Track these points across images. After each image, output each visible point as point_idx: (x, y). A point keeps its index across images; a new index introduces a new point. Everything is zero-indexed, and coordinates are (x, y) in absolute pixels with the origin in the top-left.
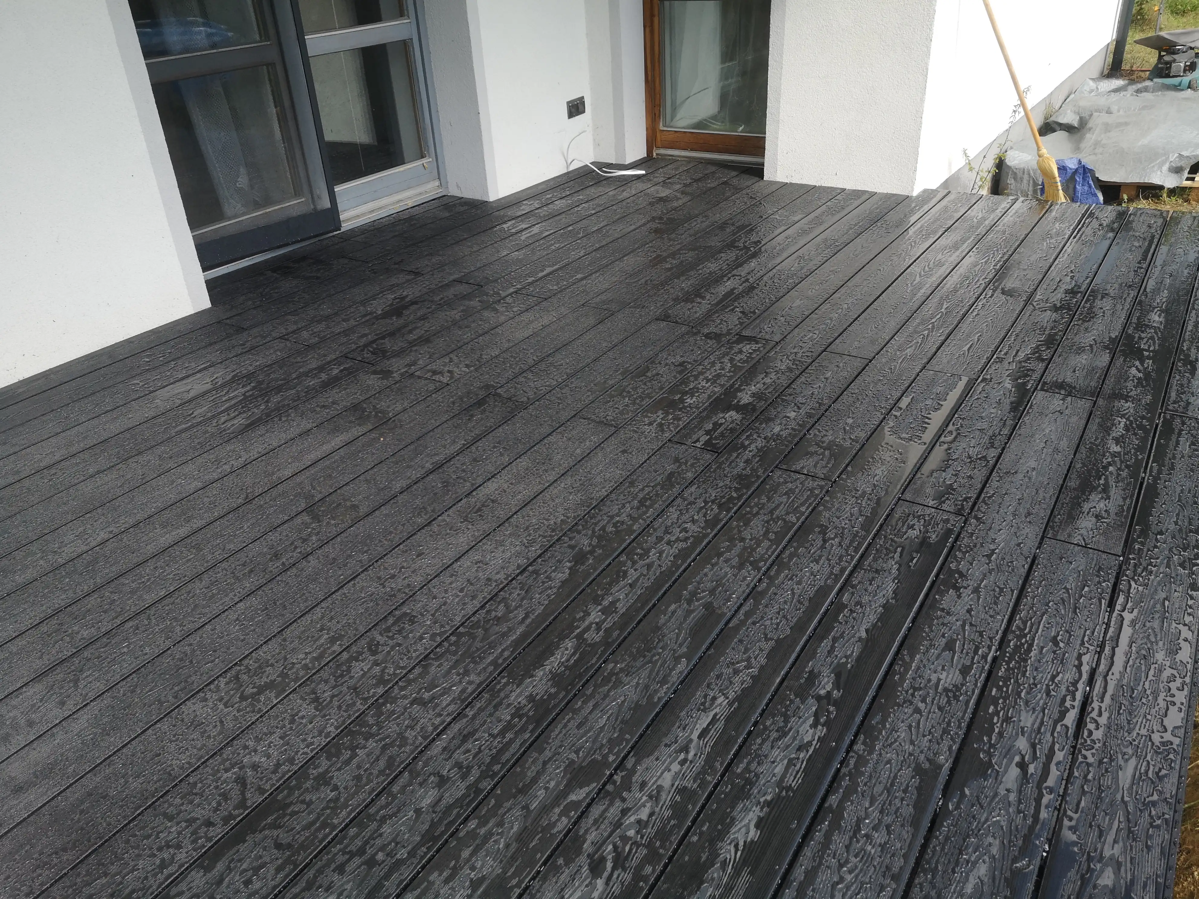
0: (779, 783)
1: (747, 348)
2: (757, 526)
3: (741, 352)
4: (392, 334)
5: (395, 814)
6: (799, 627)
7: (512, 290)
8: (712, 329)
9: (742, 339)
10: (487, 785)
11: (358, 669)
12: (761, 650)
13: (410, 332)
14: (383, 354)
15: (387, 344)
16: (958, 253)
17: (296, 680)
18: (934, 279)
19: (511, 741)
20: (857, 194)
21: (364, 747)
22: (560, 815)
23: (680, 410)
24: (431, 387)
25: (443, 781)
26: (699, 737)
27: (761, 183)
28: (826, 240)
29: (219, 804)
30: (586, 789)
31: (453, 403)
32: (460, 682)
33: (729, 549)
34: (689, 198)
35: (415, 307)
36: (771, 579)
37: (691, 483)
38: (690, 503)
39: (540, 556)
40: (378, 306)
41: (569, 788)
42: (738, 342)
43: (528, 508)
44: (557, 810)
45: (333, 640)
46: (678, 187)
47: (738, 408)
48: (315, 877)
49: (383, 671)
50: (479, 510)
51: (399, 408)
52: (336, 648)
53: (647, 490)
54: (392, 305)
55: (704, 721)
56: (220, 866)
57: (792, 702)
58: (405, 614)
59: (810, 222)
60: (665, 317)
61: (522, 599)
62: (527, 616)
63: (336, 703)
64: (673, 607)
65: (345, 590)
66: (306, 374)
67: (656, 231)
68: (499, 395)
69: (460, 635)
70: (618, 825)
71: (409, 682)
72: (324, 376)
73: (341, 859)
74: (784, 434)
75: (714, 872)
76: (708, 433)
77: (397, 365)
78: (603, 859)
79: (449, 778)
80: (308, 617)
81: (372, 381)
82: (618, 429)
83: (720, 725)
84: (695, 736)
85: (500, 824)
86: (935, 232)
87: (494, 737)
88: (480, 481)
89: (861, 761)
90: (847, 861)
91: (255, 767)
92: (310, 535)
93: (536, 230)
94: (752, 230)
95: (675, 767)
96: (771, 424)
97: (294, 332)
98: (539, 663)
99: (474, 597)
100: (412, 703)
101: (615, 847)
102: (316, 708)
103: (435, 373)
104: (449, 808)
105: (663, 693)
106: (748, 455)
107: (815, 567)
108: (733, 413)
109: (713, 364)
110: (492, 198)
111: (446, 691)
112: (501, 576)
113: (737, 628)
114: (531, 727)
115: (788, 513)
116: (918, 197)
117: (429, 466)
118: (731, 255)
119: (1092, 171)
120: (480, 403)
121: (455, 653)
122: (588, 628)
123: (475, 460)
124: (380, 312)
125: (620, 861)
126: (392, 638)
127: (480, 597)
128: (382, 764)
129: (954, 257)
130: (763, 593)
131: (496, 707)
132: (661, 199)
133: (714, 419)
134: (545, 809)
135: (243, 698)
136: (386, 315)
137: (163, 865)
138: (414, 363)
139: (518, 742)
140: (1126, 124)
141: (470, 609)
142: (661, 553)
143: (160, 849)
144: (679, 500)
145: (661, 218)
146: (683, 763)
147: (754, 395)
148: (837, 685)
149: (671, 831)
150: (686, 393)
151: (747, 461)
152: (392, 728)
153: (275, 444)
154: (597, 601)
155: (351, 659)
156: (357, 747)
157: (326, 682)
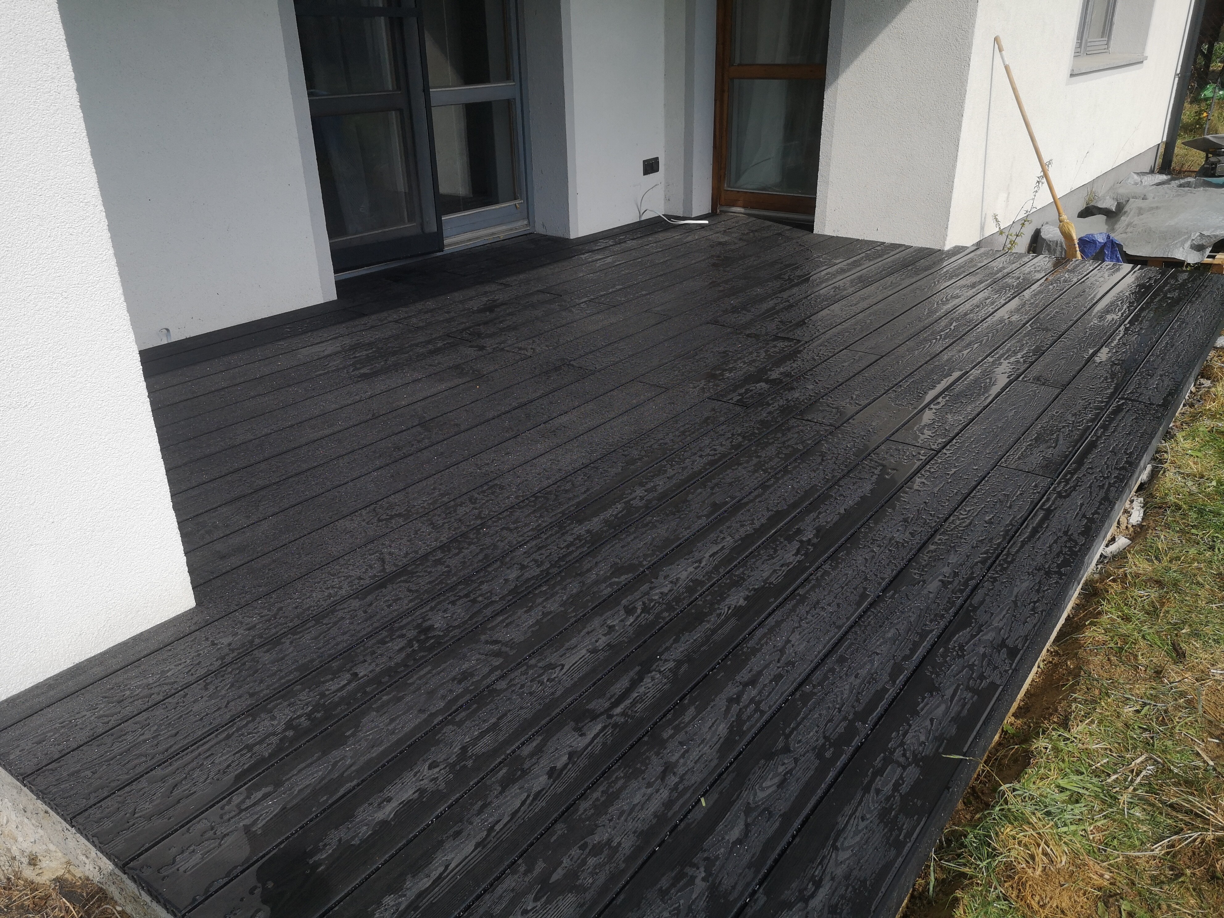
0: (765, 581)
1: (781, 344)
2: (771, 450)
3: (775, 346)
4: (486, 323)
5: (491, 581)
6: (795, 505)
7: (586, 299)
8: (753, 331)
9: (777, 338)
10: (555, 570)
11: (461, 511)
12: (763, 515)
13: (501, 322)
14: (479, 335)
15: (482, 329)
16: (974, 290)
17: (417, 513)
18: (949, 306)
19: (572, 552)
20: (894, 246)
21: (467, 548)
22: (607, 587)
23: (720, 380)
24: (518, 357)
25: (523, 567)
26: (710, 556)
27: (811, 235)
28: (861, 276)
29: (367, 570)
30: (626, 576)
31: (535, 368)
32: (537, 521)
33: (747, 462)
34: (745, 243)
35: (504, 307)
36: (778, 479)
37: (723, 424)
38: (721, 435)
39: (600, 459)
40: (475, 305)
41: (613, 575)
42: (774, 340)
43: (592, 432)
44: (604, 585)
45: (442, 495)
46: (736, 235)
47: (767, 381)
48: (436, 606)
49: (480, 513)
50: (554, 431)
51: (492, 369)
52: (446, 499)
53: (687, 426)
54: (485, 304)
55: (715, 549)
56: (369, 598)
57: (781, 543)
58: (497, 485)
59: (848, 264)
60: (716, 322)
61: (585, 482)
62: (588, 490)
63: (446, 526)
64: (699, 490)
65: (451, 469)
66: (417, 345)
67: (714, 265)
68: (573, 366)
69: (537, 498)
70: (647, 593)
71: (500, 519)
72: (430, 347)
73: (452, 599)
74: (802, 398)
75: (713, 618)
76: (740, 395)
77: (490, 343)
78: (635, 608)
79: (528, 566)
80: (424, 483)
81: (471, 352)
82: (667, 389)
83: (727, 551)
84: (707, 555)
85: (565, 588)
86: (957, 276)
87: (562, 549)
88: (555, 415)
89: (826, 573)
90: (806, 618)
91: (390, 554)
92: (423, 439)
93: (609, 260)
94: (798, 267)
95: (691, 569)
96: (793, 392)
97: (405, 318)
98: (595, 514)
99: (548, 479)
100: (502, 529)
101: (644, 603)
102: (433, 528)
103: (520, 349)
104: (528, 580)
105: (686, 534)
106: (771, 408)
107: (813, 475)
108: (763, 384)
109: (751, 353)
110: (573, 236)
111: (526, 525)
112: (570, 468)
113: (747, 504)
114: (587, 545)
115: (797, 444)
116: (948, 251)
117: (515, 404)
118: (777, 284)
119: (1120, 246)
120: (557, 369)
121: (533, 506)
122: (635, 498)
123: (551, 403)
124: (475, 309)
125: (646, 609)
126: (487, 496)
127: (553, 479)
128: (480, 557)
129: (971, 292)
130: (769, 487)
131: (563, 534)
132: (720, 243)
133: (747, 387)
134: (596, 583)
135: (379, 520)
136: (481, 311)
137: (330, 596)
138: (504, 342)
139: (578, 552)
140: (1157, 208)
141: (545, 483)
142: (694, 462)
143: (328, 588)
144: (712, 433)
145: (719, 257)
146: (696, 568)
147: (781, 374)
148: (816, 536)
149: (684, 599)
150: (726, 370)
151: (770, 413)
152: (488, 541)
153: (393, 386)
154: (642, 484)
155: (456, 505)
156: (463, 548)
157: (439, 515)
